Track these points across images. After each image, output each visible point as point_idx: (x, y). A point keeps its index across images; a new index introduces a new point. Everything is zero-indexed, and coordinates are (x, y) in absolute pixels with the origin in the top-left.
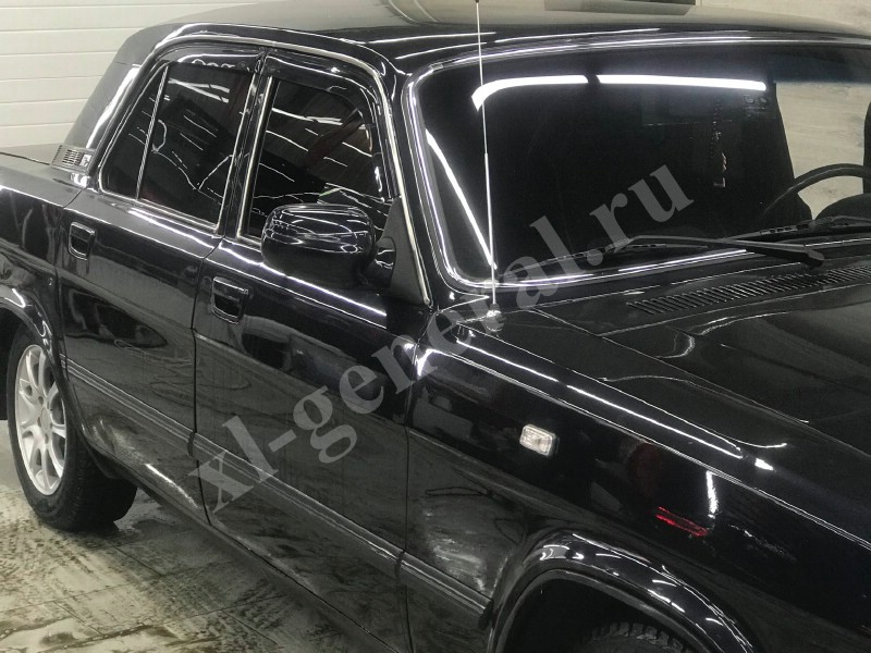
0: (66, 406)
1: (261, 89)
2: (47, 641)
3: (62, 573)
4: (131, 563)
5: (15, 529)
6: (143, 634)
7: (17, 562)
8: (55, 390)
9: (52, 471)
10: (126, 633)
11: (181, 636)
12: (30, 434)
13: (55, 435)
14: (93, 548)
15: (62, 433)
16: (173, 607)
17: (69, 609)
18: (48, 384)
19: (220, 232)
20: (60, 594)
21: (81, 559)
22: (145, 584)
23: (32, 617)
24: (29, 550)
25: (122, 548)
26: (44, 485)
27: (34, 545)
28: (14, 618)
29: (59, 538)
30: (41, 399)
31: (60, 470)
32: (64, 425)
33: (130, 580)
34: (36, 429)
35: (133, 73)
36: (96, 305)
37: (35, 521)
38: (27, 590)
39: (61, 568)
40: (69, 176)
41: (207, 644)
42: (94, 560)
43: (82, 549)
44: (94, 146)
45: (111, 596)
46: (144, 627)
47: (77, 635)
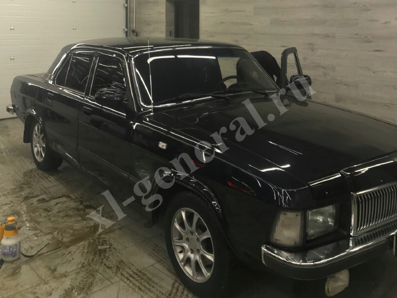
0: (46, 139)
1: (96, 59)
2: (39, 200)
3: (43, 182)
4: (61, 179)
5: (32, 171)
7: (32, 180)
8: (43, 135)
9: (42, 155)
10: (59, 197)
11: (74, 197)
12: (36, 146)
13: (43, 146)
14: (51, 175)
15: (44, 146)
16: (72, 190)
17: (45, 192)
18: (41, 134)
19: (85, 95)
20: (43, 188)
21: (49, 178)
22: (65, 184)
23: (35, 195)
26: (39, 159)
27: (36, 175)
28: (30, 195)
29: (43, 173)
30: (39, 137)
31: (43, 155)
32: (45, 144)
33: (61, 183)
34: (38, 145)
35: (65, 56)
37: (37, 169)
38: (34, 187)
39: (43, 181)
40: (48, 81)
42: (52, 178)
43: (49, 176)
44: (54, 74)
45: (56, 188)
46: (64, 196)
47: (46, 199)
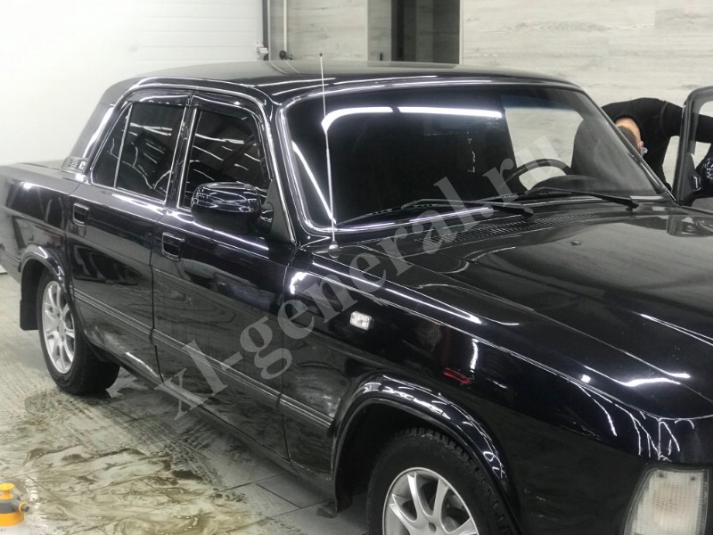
0: (74, 317)
2: (66, 459)
3: (74, 420)
4: (116, 413)
5: (44, 395)
6: (125, 454)
7: (46, 413)
8: (67, 308)
9: (66, 359)
10: (114, 453)
11: (148, 454)
12: (52, 337)
13: (68, 336)
14: (92, 404)
15: (72, 335)
16: (143, 438)
17: (79, 440)
18: (63, 305)
19: (167, 205)
20: (73, 431)
21: (86, 411)
22: (126, 425)
23: (56, 445)
24: (53, 407)
25: (111, 405)
26: (62, 368)
27: (56, 404)
28: (46, 446)
29: (72, 399)
30: (59, 315)
31: (71, 357)
32: (73, 330)
33: (117, 423)
34: (56, 333)
35: (110, 112)
36: (91, 253)
37: (57, 390)
38: (52, 430)
39: (74, 417)
40: (74, 176)
41: (164, 459)
42: (94, 412)
43: (86, 405)
44: (87, 156)
45: (104, 432)
46: (126, 450)
47: (83, 455)
